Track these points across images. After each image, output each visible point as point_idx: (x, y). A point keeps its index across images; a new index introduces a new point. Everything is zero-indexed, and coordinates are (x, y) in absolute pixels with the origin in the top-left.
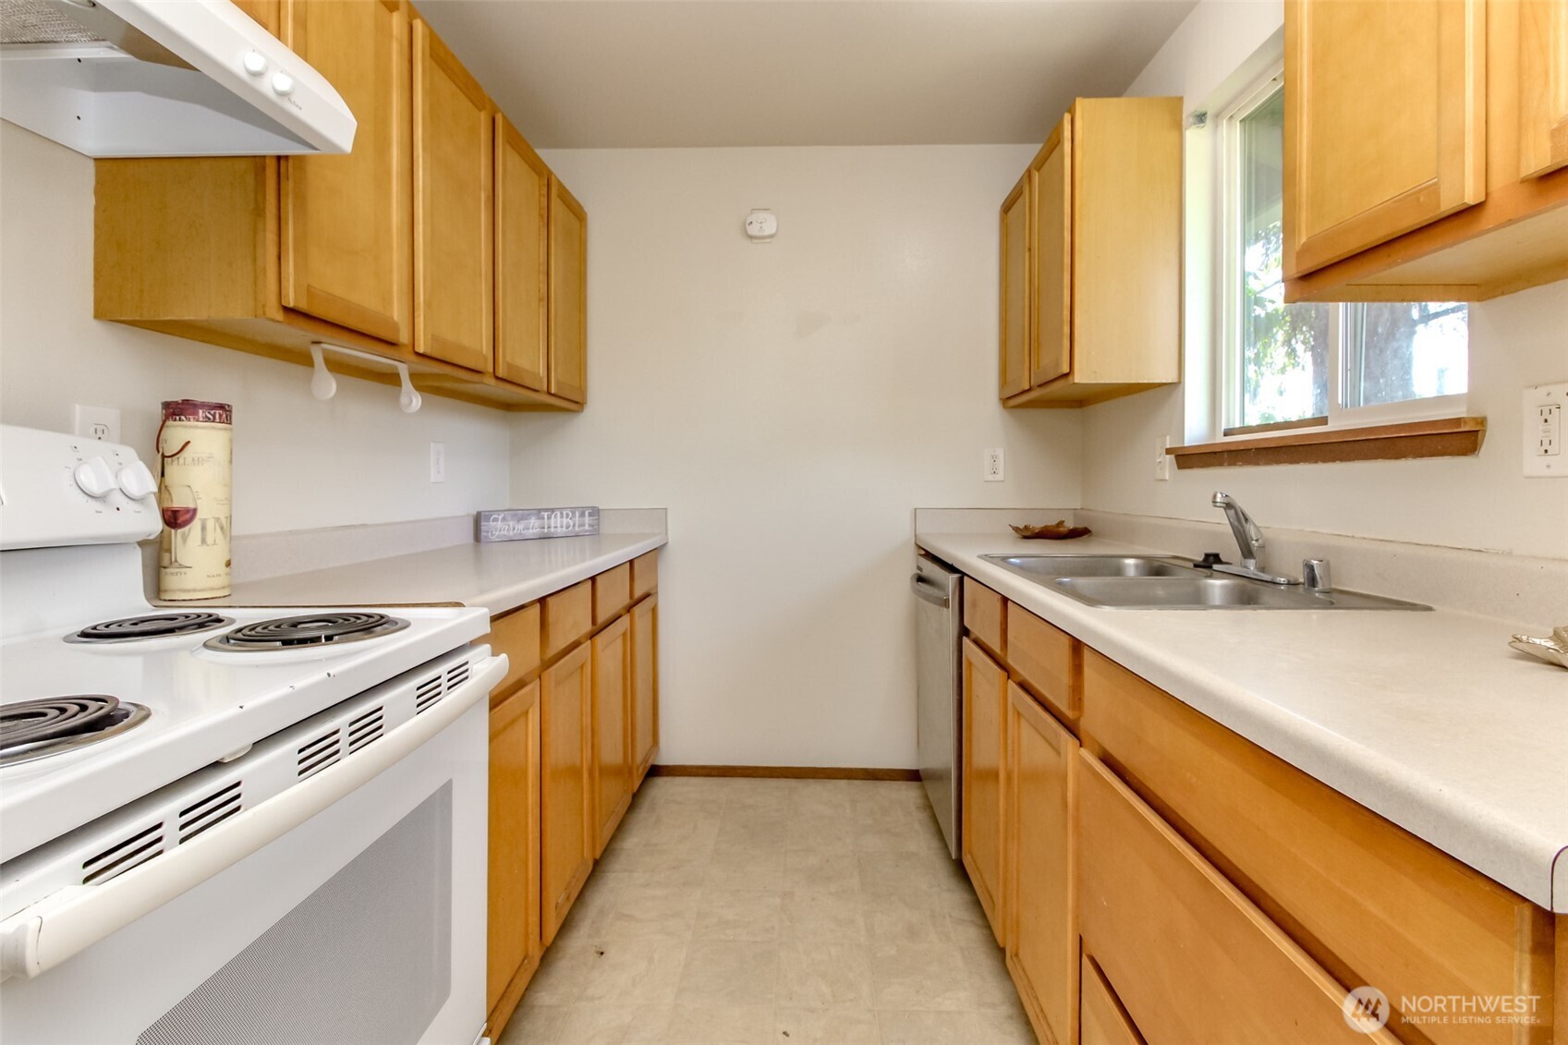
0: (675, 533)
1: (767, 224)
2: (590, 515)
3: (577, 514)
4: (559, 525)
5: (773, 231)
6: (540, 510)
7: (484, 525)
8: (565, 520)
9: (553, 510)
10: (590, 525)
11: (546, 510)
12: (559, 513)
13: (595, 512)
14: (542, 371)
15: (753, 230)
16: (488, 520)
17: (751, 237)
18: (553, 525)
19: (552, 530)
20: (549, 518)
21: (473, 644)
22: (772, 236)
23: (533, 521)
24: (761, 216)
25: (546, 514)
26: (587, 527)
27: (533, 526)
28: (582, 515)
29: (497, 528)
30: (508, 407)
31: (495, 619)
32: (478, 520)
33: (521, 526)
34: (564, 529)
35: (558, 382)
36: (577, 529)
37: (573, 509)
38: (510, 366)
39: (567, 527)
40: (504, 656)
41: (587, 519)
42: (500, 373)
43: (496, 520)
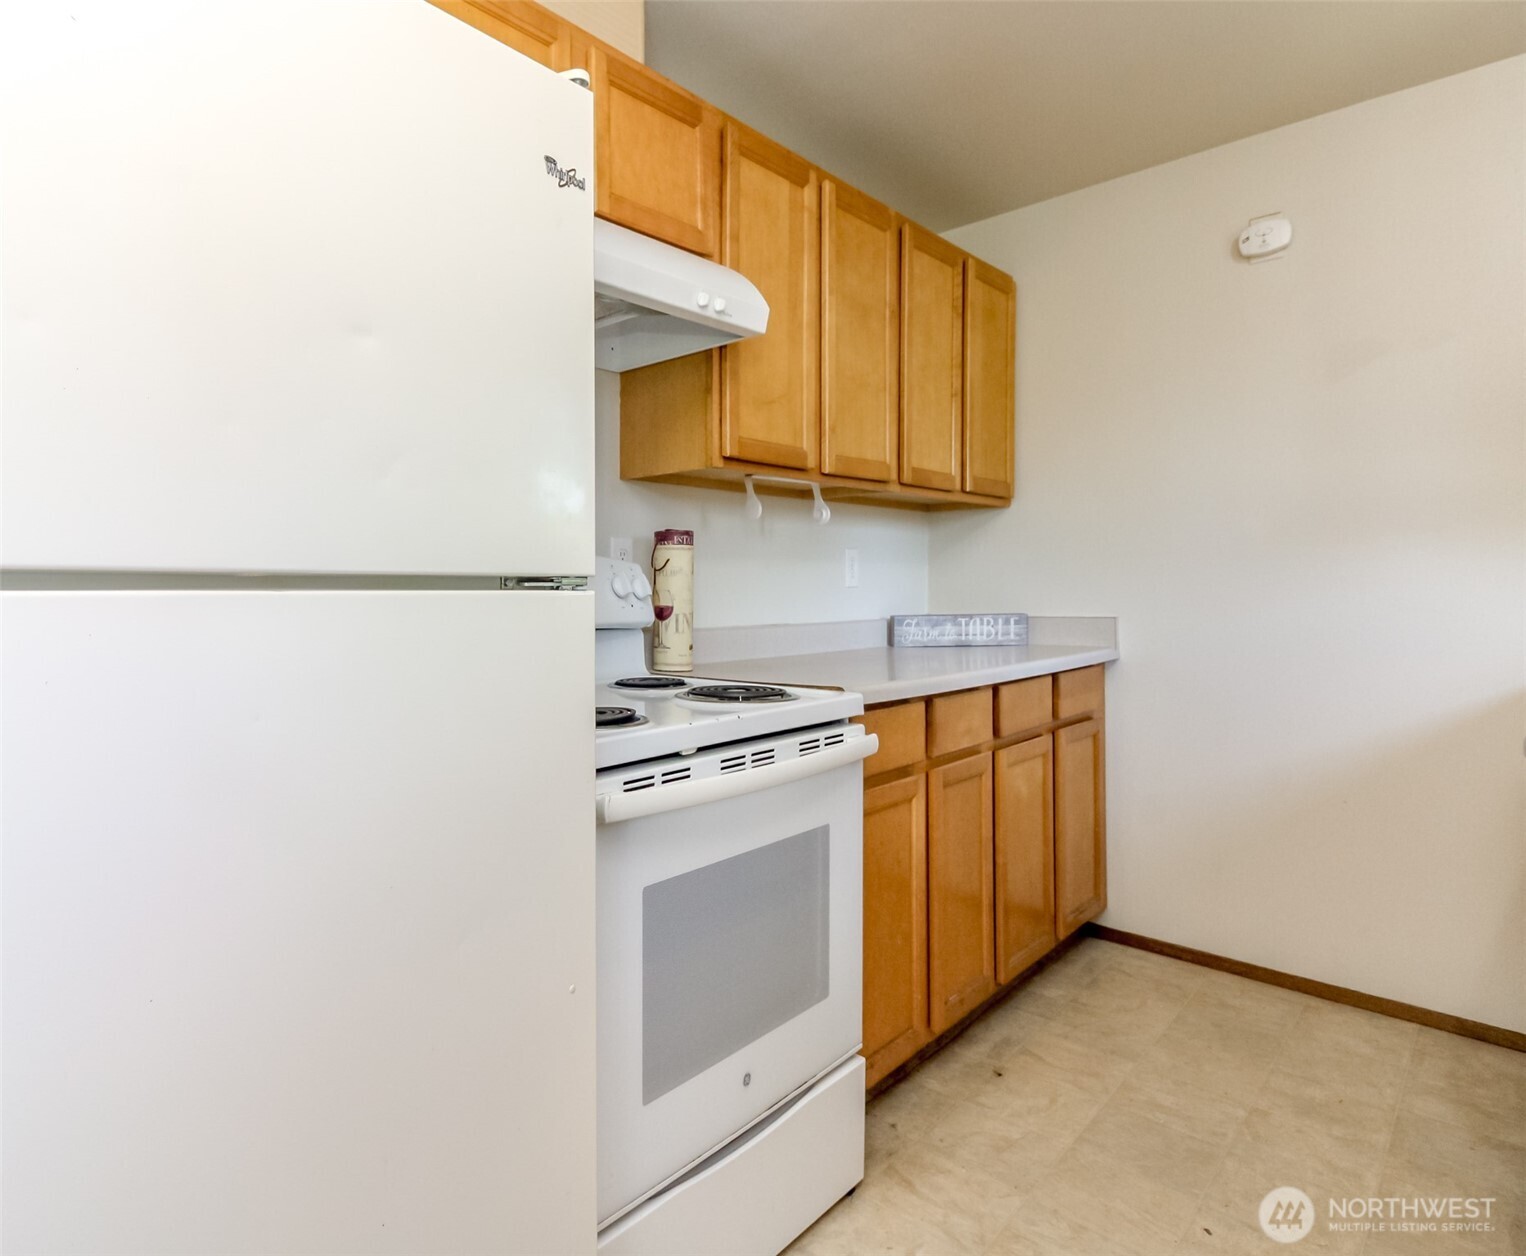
0: (1128, 648)
1: (1279, 233)
2: (1016, 623)
3: (1000, 621)
4: (978, 632)
5: (1285, 240)
6: (956, 616)
7: (897, 628)
8: (986, 628)
9: (971, 616)
10: (1017, 635)
11: (963, 616)
12: (978, 620)
13: (1023, 619)
14: (955, 470)
15: (1245, 249)
16: (901, 624)
17: (1249, 258)
18: (971, 632)
19: (971, 637)
20: (967, 624)
22: (1284, 248)
23: (949, 627)
24: (1263, 226)
25: (963, 621)
26: (1012, 636)
27: (949, 633)
28: (1007, 622)
29: (909, 634)
30: (928, 508)
32: (891, 625)
33: (935, 632)
34: (985, 637)
35: (975, 479)
36: (1000, 638)
37: (996, 616)
38: (915, 470)
39: (989, 635)
40: (874, 737)
41: (1012, 627)
42: (907, 477)
43: (909, 625)
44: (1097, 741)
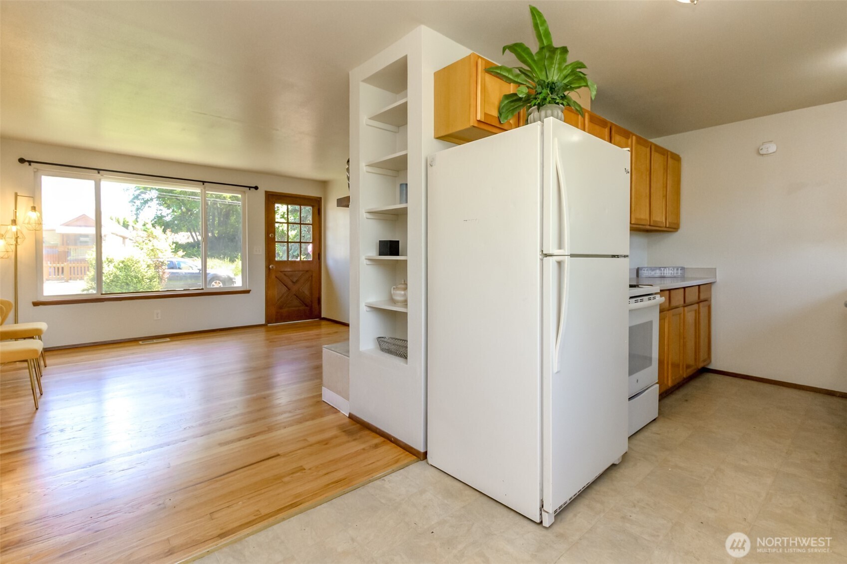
0: (719, 278)
1: (772, 148)
2: (681, 270)
3: (675, 269)
4: (668, 273)
5: (775, 150)
6: (660, 268)
7: (640, 272)
8: (670, 271)
9: (665, 268)
10: (681, 274)
11: (663, 267)
12: (668, 269)
13: (683, 269)
14: (664, 221)
15: (761, 152)
16: (641, 270)
17: (763, 155)
19: (665, 274)
20: (664, 270)
21: (656, 294)
22: (774, 152)
23: (658, 271)
24: (767, 146)
25: (663, 269)
26: (679, 274)
27: (658, 273)
28: (677, 270)
29: (645, 273)
30: (647, 231)
31: (661, 291)
32: (638, 270)
33: (653, 273)
34: (670, 275)
35: (669, 223)
36: (675, 275)
37: (674, 268)
38: (655, 221)
39: (671, 274)
40: (663, 298)
41: (679, 271)
42: (652, 224)
43: (644, 270)
44: (709, 307)
